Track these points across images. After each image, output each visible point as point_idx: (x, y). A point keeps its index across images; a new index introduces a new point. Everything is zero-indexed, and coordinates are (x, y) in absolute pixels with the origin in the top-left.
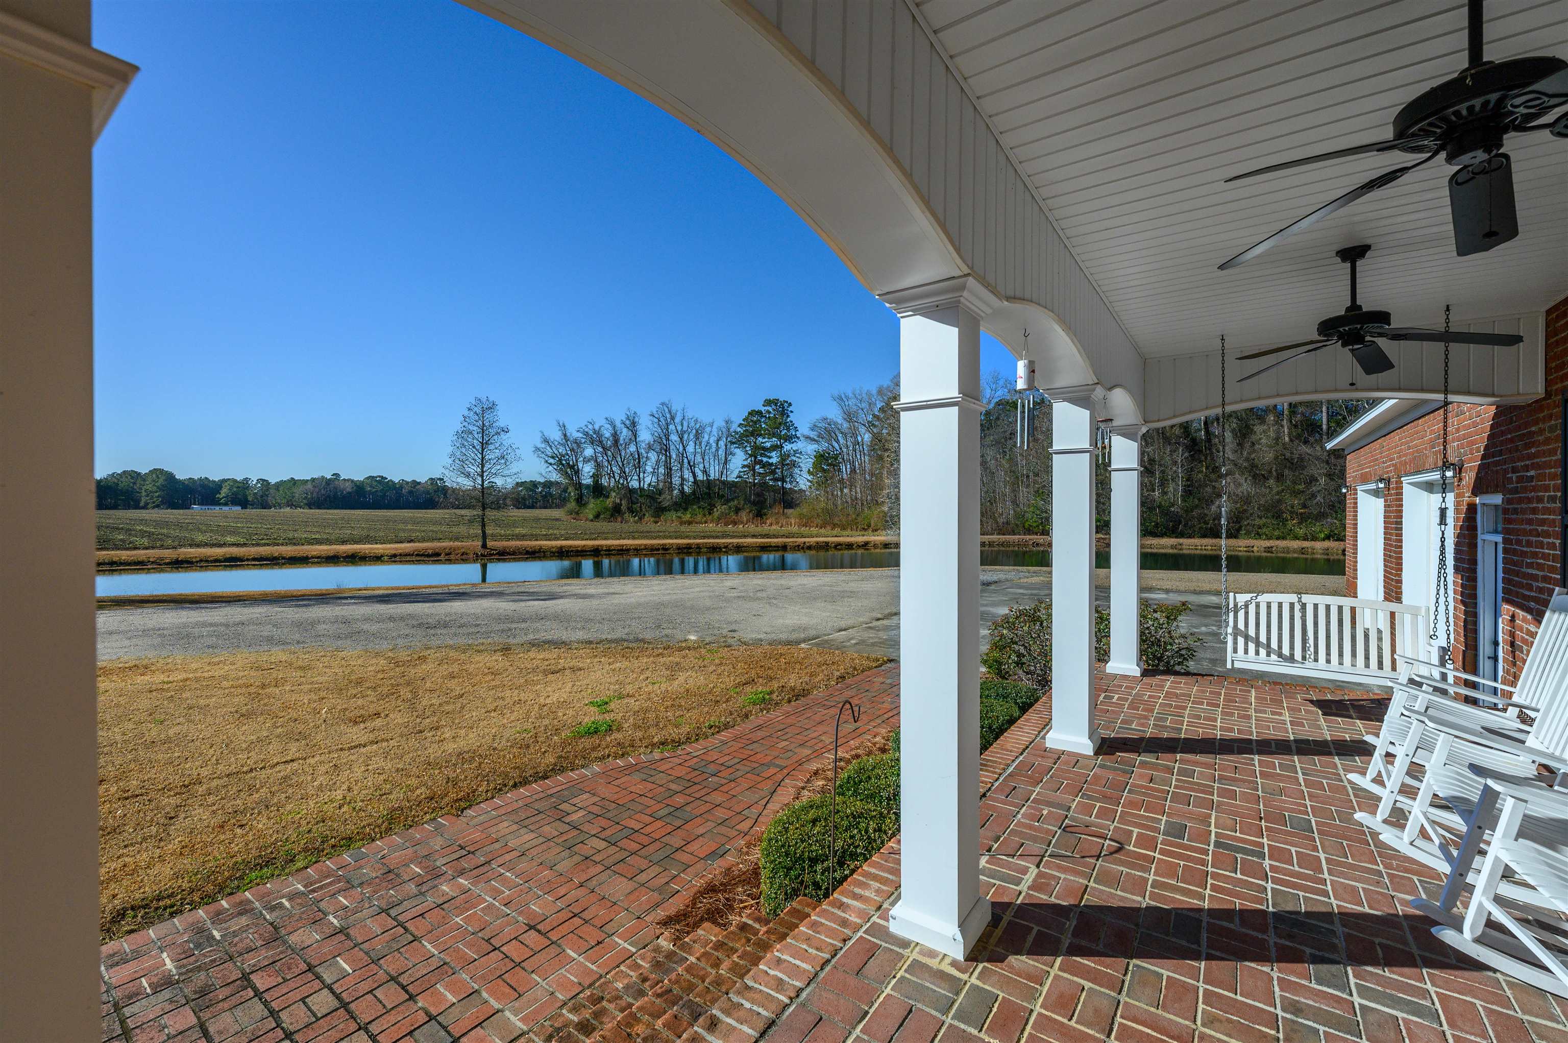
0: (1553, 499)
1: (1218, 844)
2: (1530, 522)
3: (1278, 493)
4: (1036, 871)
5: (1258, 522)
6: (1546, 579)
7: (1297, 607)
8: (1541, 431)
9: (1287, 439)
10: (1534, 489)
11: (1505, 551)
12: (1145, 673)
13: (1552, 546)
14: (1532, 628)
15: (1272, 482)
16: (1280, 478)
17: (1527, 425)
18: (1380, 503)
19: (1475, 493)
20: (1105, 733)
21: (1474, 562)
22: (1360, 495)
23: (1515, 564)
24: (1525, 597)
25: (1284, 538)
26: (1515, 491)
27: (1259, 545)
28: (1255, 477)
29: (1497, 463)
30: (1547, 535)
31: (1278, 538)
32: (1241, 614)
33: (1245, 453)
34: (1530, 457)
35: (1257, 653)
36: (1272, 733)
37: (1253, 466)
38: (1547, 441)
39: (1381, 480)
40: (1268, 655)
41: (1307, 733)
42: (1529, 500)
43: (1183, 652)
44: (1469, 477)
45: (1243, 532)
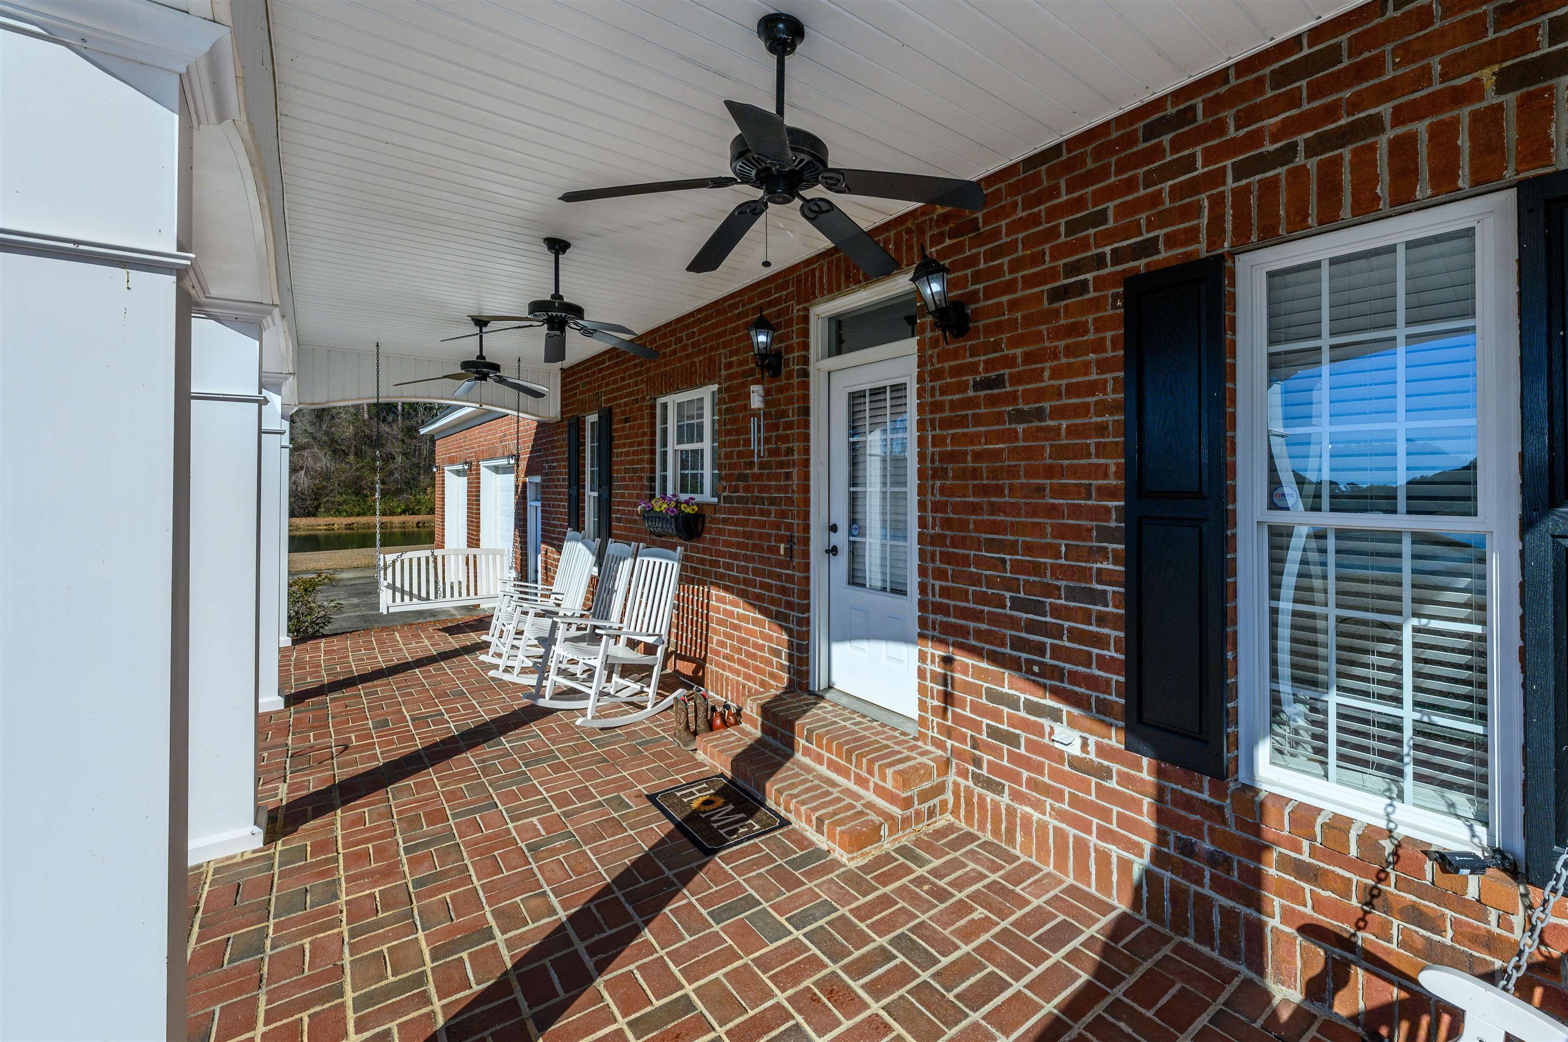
0: (564, 480)
1: (412, 720)
2: (554, 493)
3: (358, 470)
4: (286, 785)
5: (338, 499)
6: (561, 526)
7: (431, 559)
8: (559, 440)
9: (366, 416)
10: (556, 473)
11: (543, 511)
12: (295, 642)
13: (564, 507)
14: (556, 556)
15: (352, 457)
16: (359, 454)
17: (552, 435)
18: (464, 480)
19: (526, 476)
20: (287, 692)
21: (525, 520)
22: (448, 475)
23: (547, 519)
24: (552, 539)
25: (364, 514)
26: (547, 474)
27: (340, 522)
28: (335, 452)
29: (538, 457)
30: (561, 500)
31: (358, 515)
32: (390, 571)
33: (324, 427)
34: (554, 454)
35: (402, 600)
36: (421, 655)
37: (333, 441)
38: (561, 447)
39: (466, 463)
40: (411, 600)
41: (443, 648)
42: (554, 480)
43: (319, 621)
44: (523, 465)
45: (322, 510)
